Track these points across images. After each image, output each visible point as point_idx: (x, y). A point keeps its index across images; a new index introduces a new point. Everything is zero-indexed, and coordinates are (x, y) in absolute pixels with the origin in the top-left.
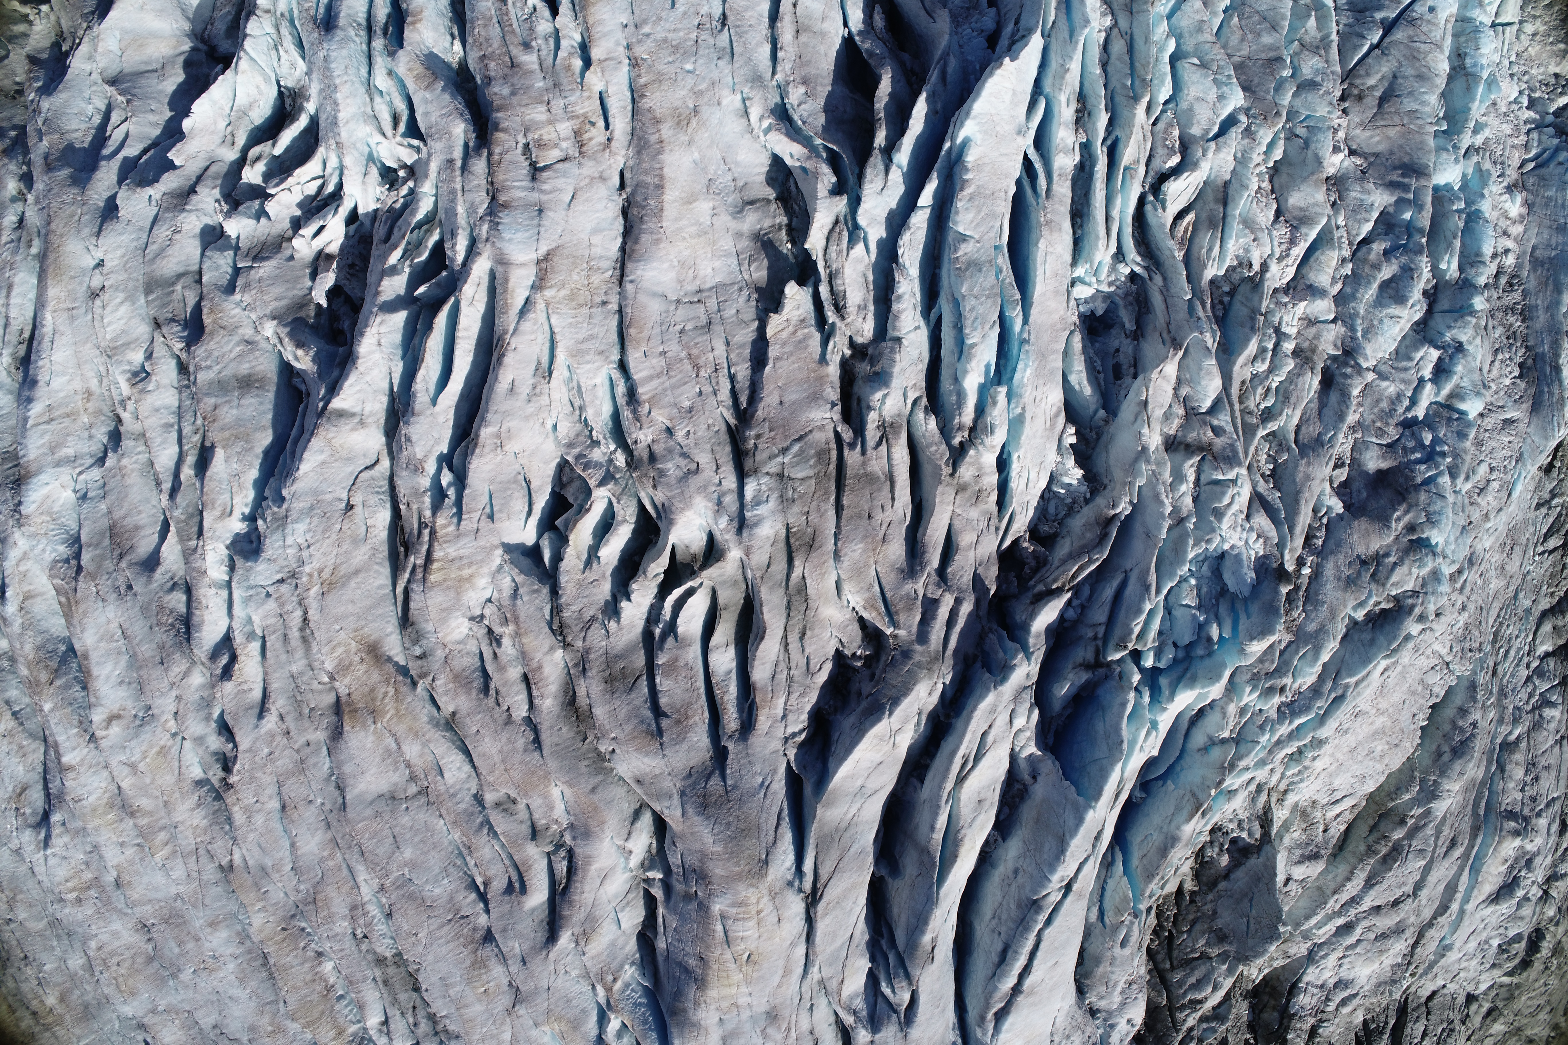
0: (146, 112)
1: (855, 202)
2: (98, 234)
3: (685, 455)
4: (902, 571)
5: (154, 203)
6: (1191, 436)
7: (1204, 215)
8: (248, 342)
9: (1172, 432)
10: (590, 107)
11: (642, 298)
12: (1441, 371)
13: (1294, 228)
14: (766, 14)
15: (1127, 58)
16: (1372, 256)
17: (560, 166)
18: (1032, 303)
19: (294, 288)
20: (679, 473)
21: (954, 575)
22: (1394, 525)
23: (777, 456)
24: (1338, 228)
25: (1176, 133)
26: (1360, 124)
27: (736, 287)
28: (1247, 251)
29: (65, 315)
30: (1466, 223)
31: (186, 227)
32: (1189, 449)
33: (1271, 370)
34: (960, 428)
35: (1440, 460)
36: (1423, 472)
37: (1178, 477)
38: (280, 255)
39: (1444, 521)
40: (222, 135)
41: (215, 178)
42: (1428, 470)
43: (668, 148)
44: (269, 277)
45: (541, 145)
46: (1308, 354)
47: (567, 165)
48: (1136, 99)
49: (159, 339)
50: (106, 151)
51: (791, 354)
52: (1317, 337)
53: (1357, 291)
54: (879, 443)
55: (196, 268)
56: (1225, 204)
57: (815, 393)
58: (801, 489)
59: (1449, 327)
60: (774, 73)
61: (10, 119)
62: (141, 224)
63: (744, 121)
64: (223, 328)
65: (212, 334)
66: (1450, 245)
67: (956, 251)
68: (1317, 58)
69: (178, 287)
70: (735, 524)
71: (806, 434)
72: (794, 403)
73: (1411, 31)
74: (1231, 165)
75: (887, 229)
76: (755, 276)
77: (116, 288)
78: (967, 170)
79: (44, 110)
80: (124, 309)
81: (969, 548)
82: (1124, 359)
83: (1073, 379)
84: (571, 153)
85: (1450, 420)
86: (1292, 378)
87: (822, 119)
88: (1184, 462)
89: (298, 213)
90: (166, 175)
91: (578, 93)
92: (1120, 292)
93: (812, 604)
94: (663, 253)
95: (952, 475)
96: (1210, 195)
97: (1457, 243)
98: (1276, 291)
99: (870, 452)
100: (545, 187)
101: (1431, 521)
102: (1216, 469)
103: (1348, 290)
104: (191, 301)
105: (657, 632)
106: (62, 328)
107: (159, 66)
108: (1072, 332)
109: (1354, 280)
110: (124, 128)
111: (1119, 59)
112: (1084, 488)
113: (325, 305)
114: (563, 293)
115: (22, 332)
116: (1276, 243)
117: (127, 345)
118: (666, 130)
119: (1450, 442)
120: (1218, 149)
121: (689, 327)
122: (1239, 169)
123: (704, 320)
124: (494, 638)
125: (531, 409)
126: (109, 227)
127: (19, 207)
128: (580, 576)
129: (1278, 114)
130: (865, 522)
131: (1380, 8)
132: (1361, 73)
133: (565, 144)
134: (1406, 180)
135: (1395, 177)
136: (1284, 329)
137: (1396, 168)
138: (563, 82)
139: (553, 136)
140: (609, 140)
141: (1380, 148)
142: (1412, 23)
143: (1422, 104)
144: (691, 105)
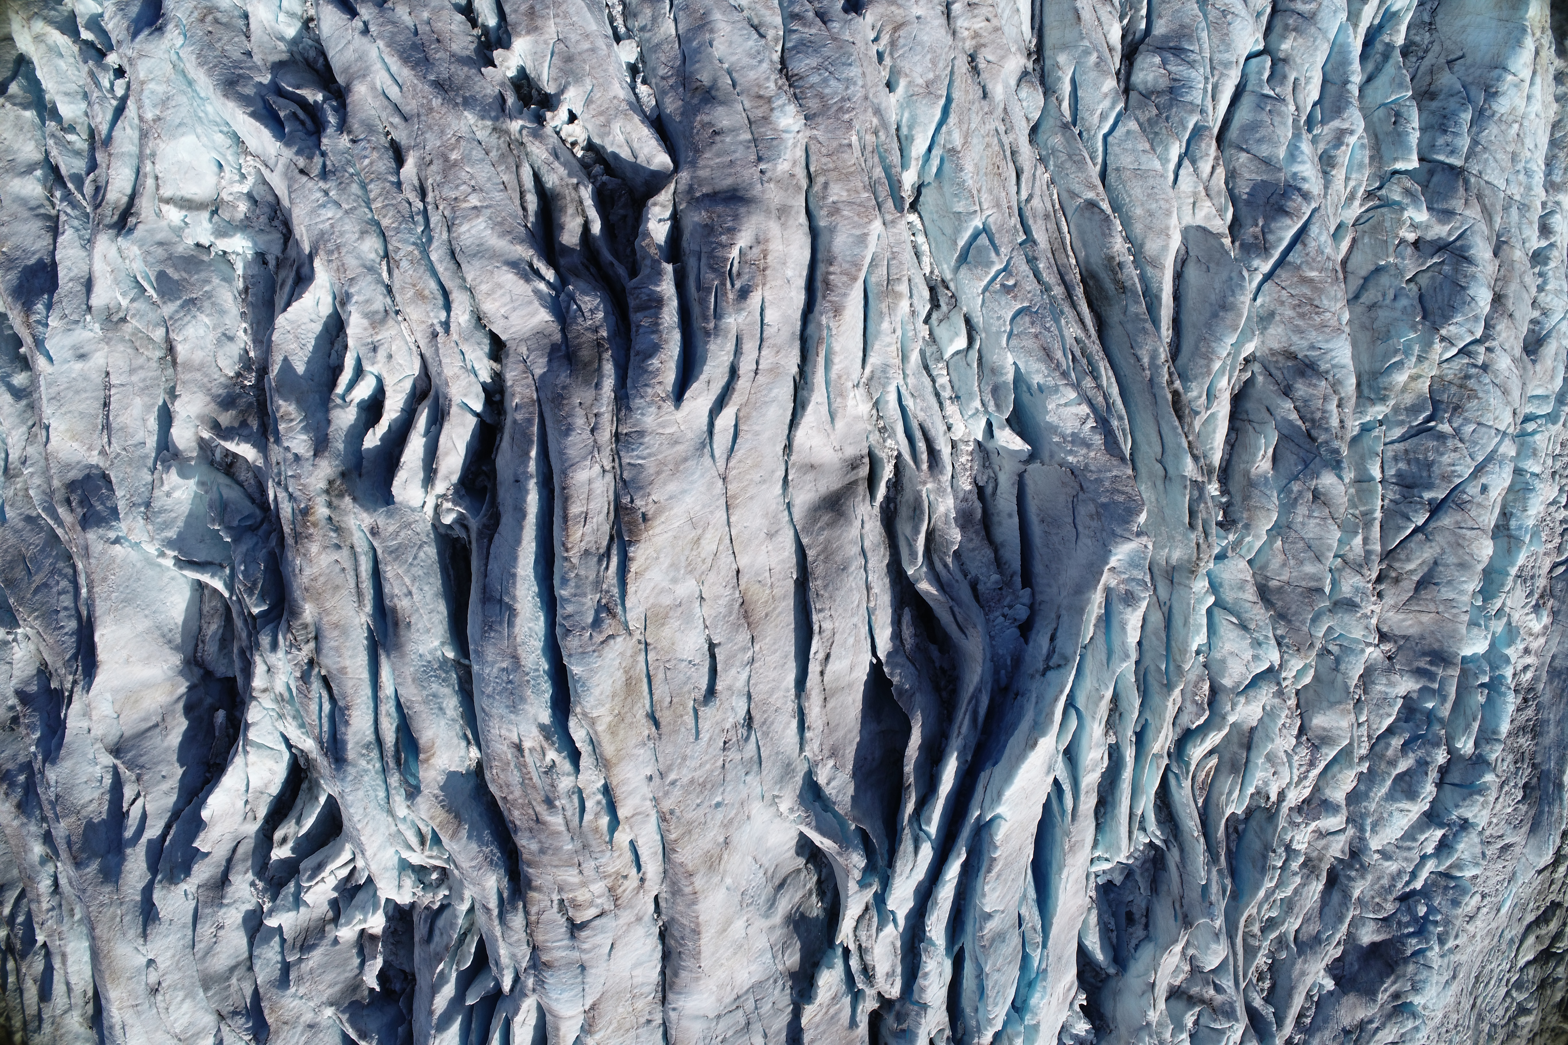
0: (159, 782)
1: (886, 883)
2: (145, 935)
5: (190, 897)
6: (1195, 990)
7: (1227, 756)
8: (310, 1026)
9: (1177, 983)
10: (621, 861)
11: (684, 1023)
12: (1443, 848)
13: (1315, 748)
14: (792, 684)
15: (1163, 635)
16: (1390, 753)
17: (597, 922)
18: (1051, 924)
19: (345, 971)
22: (1380, 996)
24: (1359, 725)
25: (1206, 687)
26: (1394, 608)
27: (771, 981)
28: (1266, 784)
29: (131, 1011)
30: (1489, 698)
31: (228, 922)
32: (1192, 1001)
33: (1277, 886)
36: (1414, 944)
37: (1179, 1026)
38: (325, 942)
39: (1427, 987)
40: (242, 812)
41: (244, 860)
42: (1419, 940)
43: (701, 897)
44: (320, 966)
45: (577, 906)
46: (1316, 862)
47: (602, 921)
48: (1169, 687)
49: (225, 1029)
50: (128, 834)
51: (824, 1033)
52: (1326, 847)
53: (1370, 789)
55: (246, 955)
56: (1249, 748)
59: (1457, 806)
60: (802, 749)
61: (14, 757)
62: (183, 920)
63: (773, 809)
64: (285, 1023)
65: (277, 1032)
66: (1468, 726)
67: (981, 929)
68: (1359, 577)
69: (234, 981)
73: (1458, 517)
74: (1259, 713)
75: (915, 902)
76: (789, 963)
77: (174, 987)
78: (996, 847)
79: (52, 783)
80: (187, 1006)
82: (1138, 910)
83: (1087, 943)
84: (606, 907)
85: (1446, 887)
86: (1296, 892)
87: (851, 790)
88: (1185, 1013)
89: (336, 895)
90: (196, 868)
91: (608, 853)
92: (1138, 863)
94: (702, 986)
96: (1235, 739)
97: (1476, 725)
98: (1291, 809)
100: (584, 946)
101: (1415, 988)
102: (1215, 1021)
103: (1362, 788)
104: (248, 991)
106: (130, 1022)
107: (159, 719)
108: (1089, 909)
109: (1368, 779)
110: (139, 802)
111: (1156, 634)
112: (1091, 1037)
113: (378, 989)
114: (611, 1029)
115: (85, 992)
116: (1295, 771)
117: (197, 1035)
118: (699, 882)
119: (1444, 909)
120: (1248, 702)
121: (730, 1034)
122: (1266, 719)
123: (743, 1024)
126: (154, 931)
127: (50, 868)
129: (1312, 645)
131: (1430, 487)
132: (1402, 556)
133: (599, 901)
134: (1433, 669)
135: (1423, 663)
136: (1295, 846)
137: (1424, 654)
138: (593, 843)
139: (588, 896)
140: (642, 880)
141: (1411, 631)
142: (1461, 506)
143: (1462, 592)
144: (721, 839)
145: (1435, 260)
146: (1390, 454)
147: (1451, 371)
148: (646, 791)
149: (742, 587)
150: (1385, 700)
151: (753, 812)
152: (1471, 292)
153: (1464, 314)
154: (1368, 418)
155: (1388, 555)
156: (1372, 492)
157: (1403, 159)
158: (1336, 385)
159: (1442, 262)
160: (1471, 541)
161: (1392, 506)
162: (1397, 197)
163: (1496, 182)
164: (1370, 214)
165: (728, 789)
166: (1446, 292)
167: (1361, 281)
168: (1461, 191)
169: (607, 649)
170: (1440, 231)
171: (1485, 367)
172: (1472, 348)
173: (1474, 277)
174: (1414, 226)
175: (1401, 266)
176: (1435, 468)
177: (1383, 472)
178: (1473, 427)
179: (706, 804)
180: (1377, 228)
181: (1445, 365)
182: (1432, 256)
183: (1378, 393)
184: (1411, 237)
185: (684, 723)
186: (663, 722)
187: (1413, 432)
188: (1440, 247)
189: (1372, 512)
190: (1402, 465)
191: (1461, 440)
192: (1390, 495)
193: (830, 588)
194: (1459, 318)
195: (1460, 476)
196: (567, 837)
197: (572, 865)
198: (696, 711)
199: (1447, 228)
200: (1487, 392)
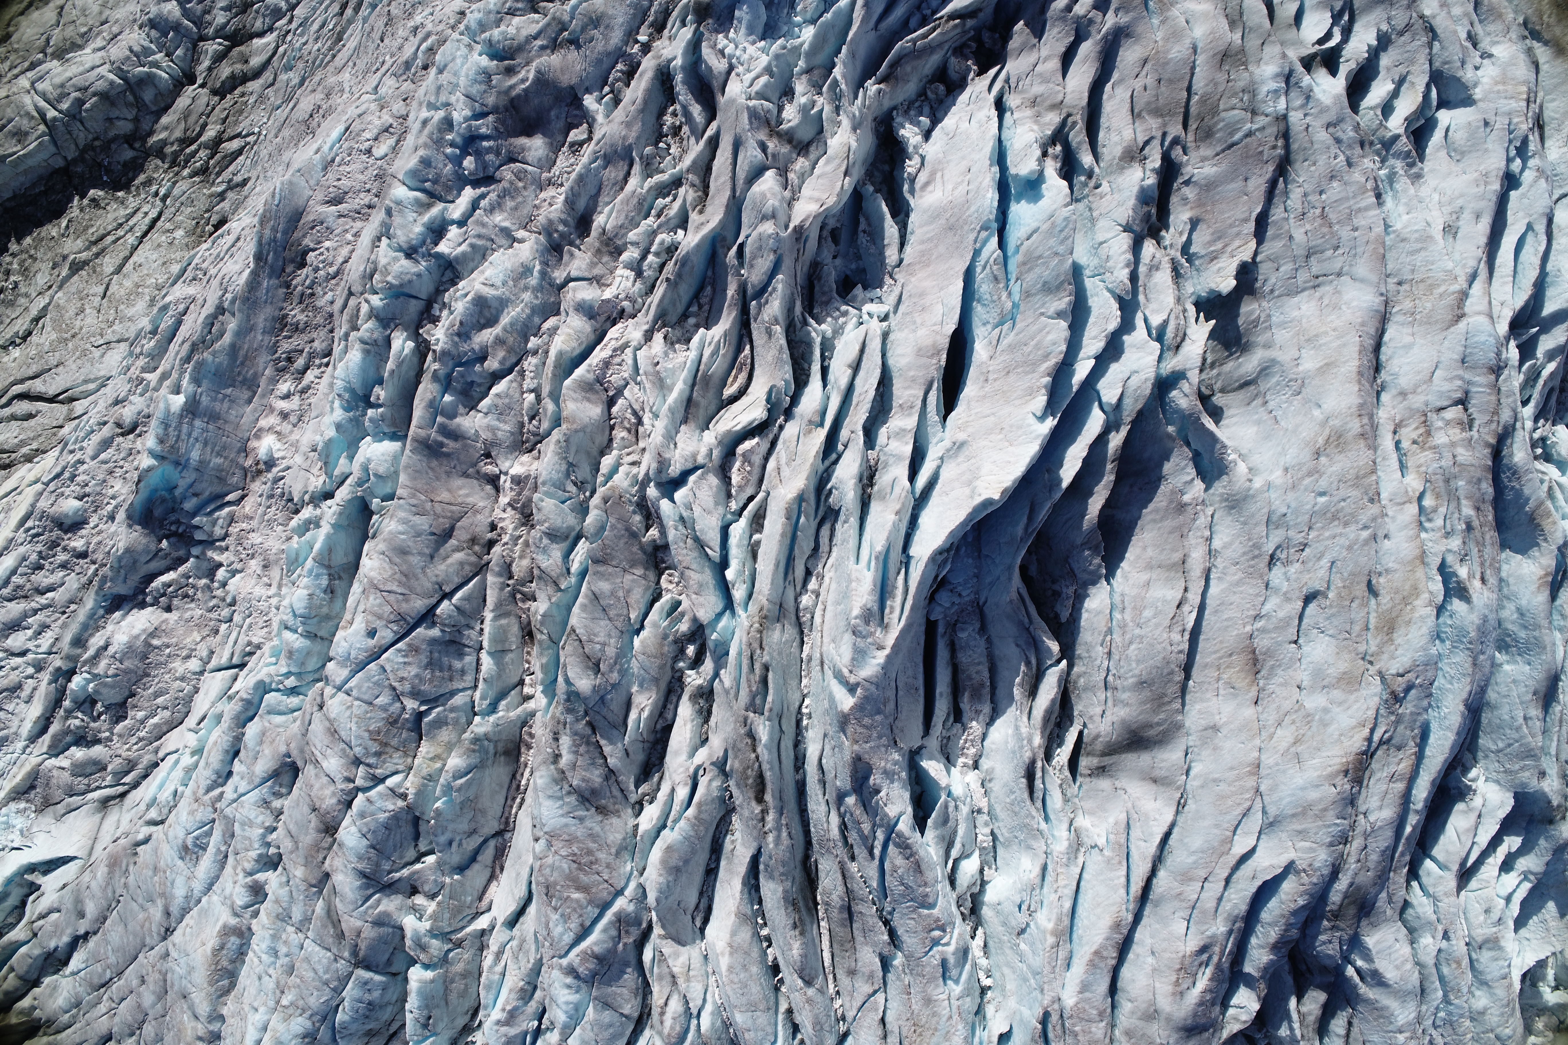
3: (1338, 141)
4: (1128, 36)
6: (786, 150)
7: (711, 394)
10: (1415, 459)
11: (1374, 278)
12: (438, 231)
13: (600, 381)
16: (500, 355)
17: (1445, 403)
20: (1343, 126)
21: (1067, 33)
22: (531, 76)
23: (1258, 130)
25: (735, 478)
26: (477, 512)
27: (1276, 293)
28: (666, 354)
30: (369, 391)
33: (654, 233)
34: (1056, 157)
35: (458, 140)
36: (485, 126)
39: (472, 73)
42: (478, 128)
43: (1354, 409)
45: (1460, 423)
46: (604, 250)
47: (1439, 404)
51: (1231, 226)
52: (592, 265)
53: (529, 317)
54: (1147, 143)
56: (690, 401)
57: (1208, 190)
58: (1234, 101)
59: (417, 276)
60: (1212, 520)
66: (398, 366)
68: (543, 566)
70: (1293, 80)
71: (1223, 151)
72: (1232, 180)
73: (404, 607)
74: (680, 439)
75: (1123, 343)
76: (1255, 305)
81: (1046, 59)
84: (1435, 416)
85: (435, 182)
86: (633, 222)
88: (797, 126)
91: (1429, 472)
92: (835, 306)
93: (1220, 11)
94: (1358, 314)
95: (1069, 115)
96: (704, 413)
97: (390, 364)
99: (1159, 135)
100: (1459, 383)
101: (487, 76)
103: (538, 320)
105: (1346, 18)
108: (897, 267)
109: (529, 328)
111: (802, 553)
112: (898, 121)
114: (1442, 289)
116: (629, 361)
118: (1354, 426)
119: (441, 157)
120: (694, 456)
121: (1329, 253)
122: (673, 433)
123: (1313, 260)
124: (1472, 39)
125: (1460, 202)
128: (1412, 69)
129: (604, 502)
130: (1166, 76)
131: (433, 641)
132: (467, 568)
133: (1440, 424)
134: (440, 438)
135: (451, 445)
136: (632, 274)
137: (448, 455)
138: (1441, 484)
139: (1451, 432)
140: (1395, 432)
141: (460, 482)
142: (401, 617)
143: (405, 522)
144: (1323, 459)
145: (397, 875)
146: (469, 678)
147: (397, 760)
148: (1391, 526)
149: (1254, 689)
150: (500, 412)
151: (1279, 473)
152: (365, 842)
153: (376, 820)
154: (492, 719)
155: (481, 569)
156: (494, 640)
157: (425, 982)
158: (561, 777)
159: (390, 872)
160: (392, 578)
161: (472, 623)
162: (435, 942)
163: (317, 948)
164: (461, 924)
165: (1309, 507)
166: (391, 843)
167: (479, 858)
168: (363, 946)
169: (1407, 666)
170: (389, 904)
171: (357, 762)
172: (370, 784)
173: (360, 858)
174: (415, 910)
175: (439, 873)
176: (425, 661)
177: (478, 660)
178: (380, 701)
179: (1335, 499)
180: (456, 912)
181: (401, 768)
182: (400, 879)
183: (482, 746)
184: (419, 900)
185: (1344, 580)
186: (1364, 586)
187: (442, 700)
188: (389, 888)
189: (496, 618)
190: (457, 665)
191: (394, 689)
192: (473, 634)
193: (1166, 671)
194: (382, 817)
195: (399, 651)
196: (1461, 493)
197: (1461, 465)
198: (1328, 588)
199: (381, 908)
200: (358, 737)
